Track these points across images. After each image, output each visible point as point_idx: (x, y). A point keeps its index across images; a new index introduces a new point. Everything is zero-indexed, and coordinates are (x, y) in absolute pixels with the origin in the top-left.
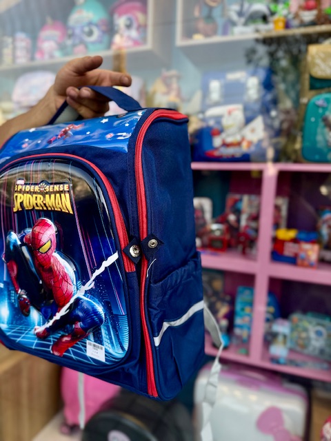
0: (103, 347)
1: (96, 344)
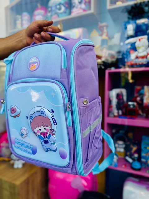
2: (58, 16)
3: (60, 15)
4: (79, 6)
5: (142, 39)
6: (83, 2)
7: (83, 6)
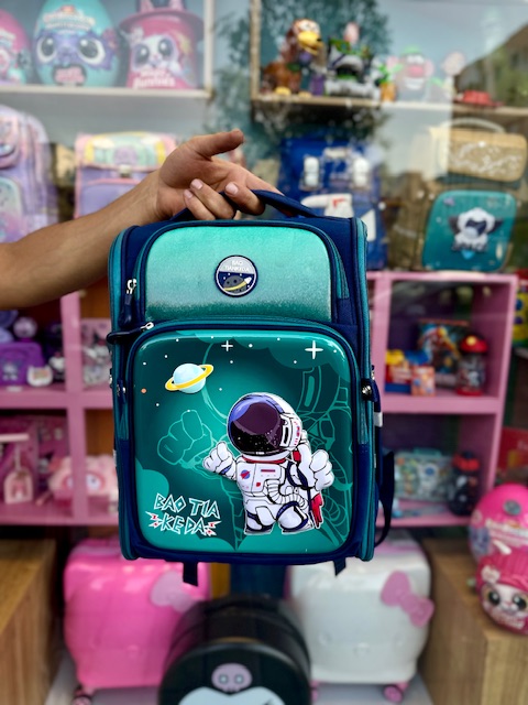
2: (84, 73)
3: (90, 72)
4: (164, 64)
5: (341, 200)
6: (176, 54)
7: (175, 66)
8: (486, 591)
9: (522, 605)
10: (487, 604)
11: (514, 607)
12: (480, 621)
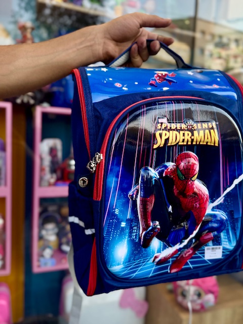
0: (221, 247)
1: (214, 247)
8: (179, 291)
9: (199, 295)
10: (180, 299)
11: (195, 297)
12: (176, 309)
